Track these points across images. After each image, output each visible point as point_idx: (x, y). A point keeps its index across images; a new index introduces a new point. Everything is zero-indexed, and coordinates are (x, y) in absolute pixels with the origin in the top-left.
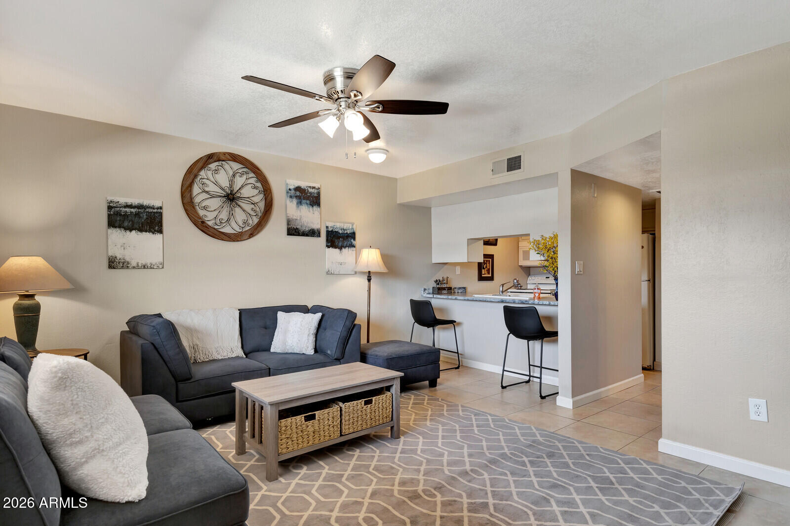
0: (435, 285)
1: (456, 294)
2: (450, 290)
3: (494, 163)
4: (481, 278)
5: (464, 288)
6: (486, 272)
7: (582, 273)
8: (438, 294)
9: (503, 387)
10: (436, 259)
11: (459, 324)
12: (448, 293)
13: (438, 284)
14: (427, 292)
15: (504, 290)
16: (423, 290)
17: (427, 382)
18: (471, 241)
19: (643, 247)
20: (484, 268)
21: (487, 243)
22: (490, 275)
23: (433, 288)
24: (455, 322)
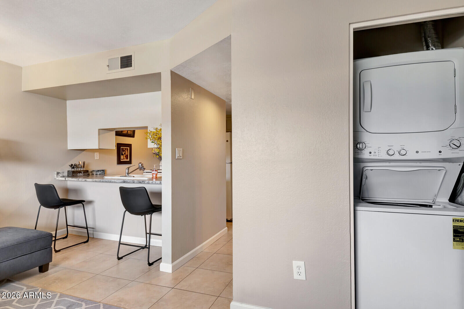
0: (70, 169)
1: (95, 176)
2: (87, 174)
3: (109, 60)
4: (120, 162)
5: (103, 171)
6: (125, 157)
7: (181, 158)
8: (73, 176)
9: (119, 259)
10: (71, 146)
11: (90, 202)
12: (83, 176)
13: (73, 168)
14: (60, 175)
15: (129, 172)
16: (56, 173)
17: (37, 269)
18: (103, 131)
19: (227, 141)
20: (122, 155)
21: (119, 133)
22: (129, 160)
23: (68, 171)
24: (84, 201)
